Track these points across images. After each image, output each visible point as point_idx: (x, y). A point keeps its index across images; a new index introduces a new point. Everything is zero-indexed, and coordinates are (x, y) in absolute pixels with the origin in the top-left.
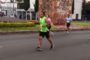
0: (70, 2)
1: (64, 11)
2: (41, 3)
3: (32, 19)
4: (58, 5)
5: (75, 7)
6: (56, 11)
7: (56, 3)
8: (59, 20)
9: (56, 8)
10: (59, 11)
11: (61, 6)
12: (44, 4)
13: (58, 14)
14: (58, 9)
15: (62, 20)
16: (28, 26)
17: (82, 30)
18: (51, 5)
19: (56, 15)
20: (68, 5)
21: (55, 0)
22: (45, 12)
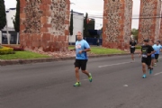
0: (66, 19)
1: (58, 32)
2: (23, 19)
3: (11, 43)
4: (49, 23)
5: (74, 25)
6: (47, 31)
7: (46, 20)
8: (51, 44)
9: (46, 26)
10: (51, 31)
11: (53, 24)
12: (29, 19)
13: (49, 35)
14: (49, 29)
15: (56, 44)
18: (39, 21)
19: (47, 37)
20: (63, 23)
21: (44, 15)
22: (30, 32)
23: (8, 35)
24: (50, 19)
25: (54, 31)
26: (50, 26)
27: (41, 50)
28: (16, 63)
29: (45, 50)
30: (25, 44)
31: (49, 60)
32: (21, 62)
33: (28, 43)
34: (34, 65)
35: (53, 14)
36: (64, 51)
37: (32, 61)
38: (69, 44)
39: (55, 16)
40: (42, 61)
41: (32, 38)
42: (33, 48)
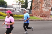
0: (50, 5)
2: (33, 5)
4: (43, 6)
6: (42, 9)
8: (43, 14)
9: (42, 8)
11: (45, 7)
12: (35, 5)
13: (43, 11)
15: (45, 14)
18: (39, 6)
19: (42, 12)
20: (49, 6)
21: (41, 4)
22: (36, 10)
23: (28, 11)
24: (43, 5)
25: (45, 9)
26: (43, 8)
27: (39, 16)
29: (41, 17)
31: (42, 20)
32: (32, 20)
34: (36, 22)
35: (45, 3)
36: (48, 17)
37: (36, 20)
38: (51, 14)
39: (46, 4)
40: (39, 20)
41: (36, 12)
42: (36, 16)
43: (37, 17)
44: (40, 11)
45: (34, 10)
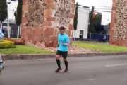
0: (71, 12)
2: (25, 11)
3: (11, 36)
5: (78, 20)
7: (49, 13)
8: (54, 39)
9: (49, 19)
10: (55, 25)
11: (57, 18)
12: (31, 12)
13: (52, 29)
14: (52, 22)
16: (4, 48)
17: (88, 55)
18: (42, 14)
20: (68, 17)
21: (48, 8)
22: (33, 25)
23: (9, 28)
26: (53, 19)
27: (43, 45)
28: (17, 58)
29: (48, 46)
30: (26, 38)
32: (22, 57)
33: (30, 37)
35: (57, 7)
37: (33, 56)
38: (73, 40)
39: (60, 9)
40: (44, 56)
41: (34, 31)
42: (35, 43)
43: (36, 46)
44: (45, 29)
45: (27, 25)
